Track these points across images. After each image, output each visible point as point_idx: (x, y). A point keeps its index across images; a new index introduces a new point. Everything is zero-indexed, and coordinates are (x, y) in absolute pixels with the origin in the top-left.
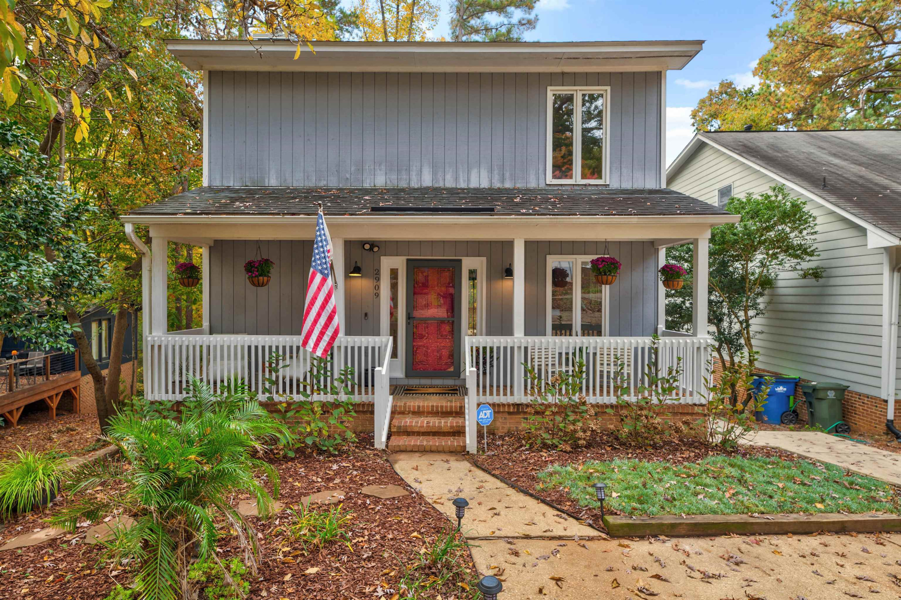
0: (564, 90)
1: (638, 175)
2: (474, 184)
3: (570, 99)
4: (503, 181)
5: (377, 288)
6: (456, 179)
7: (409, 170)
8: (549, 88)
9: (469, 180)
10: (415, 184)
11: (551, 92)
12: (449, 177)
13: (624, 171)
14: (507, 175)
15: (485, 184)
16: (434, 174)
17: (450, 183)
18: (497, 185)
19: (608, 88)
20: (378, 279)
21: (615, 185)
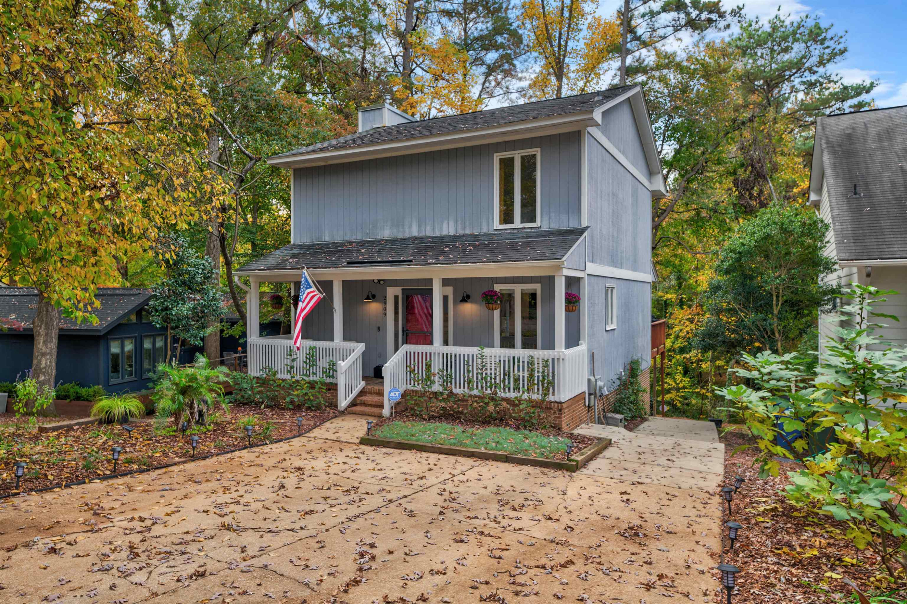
0: (507, 155)
1: (564, 217)
2: (444, 233)
3: (512, 160)
4: (464, 228)
5: (385, 309)
6: (433, 229)
7: (403, 225)
8: (495, 155)
9: (441, 229)
10: (407, 235)
11: (497, 158)
12: (428, 228)
13: (553, 215)
14: (467, 224)
15: (452, 232)
16: (420, 226)
17: (429, 233)
18: (461, 232)
19: (539, 149)
20: (385, 303)
21: (546, 227)
